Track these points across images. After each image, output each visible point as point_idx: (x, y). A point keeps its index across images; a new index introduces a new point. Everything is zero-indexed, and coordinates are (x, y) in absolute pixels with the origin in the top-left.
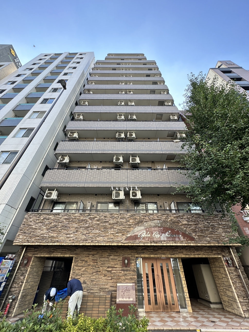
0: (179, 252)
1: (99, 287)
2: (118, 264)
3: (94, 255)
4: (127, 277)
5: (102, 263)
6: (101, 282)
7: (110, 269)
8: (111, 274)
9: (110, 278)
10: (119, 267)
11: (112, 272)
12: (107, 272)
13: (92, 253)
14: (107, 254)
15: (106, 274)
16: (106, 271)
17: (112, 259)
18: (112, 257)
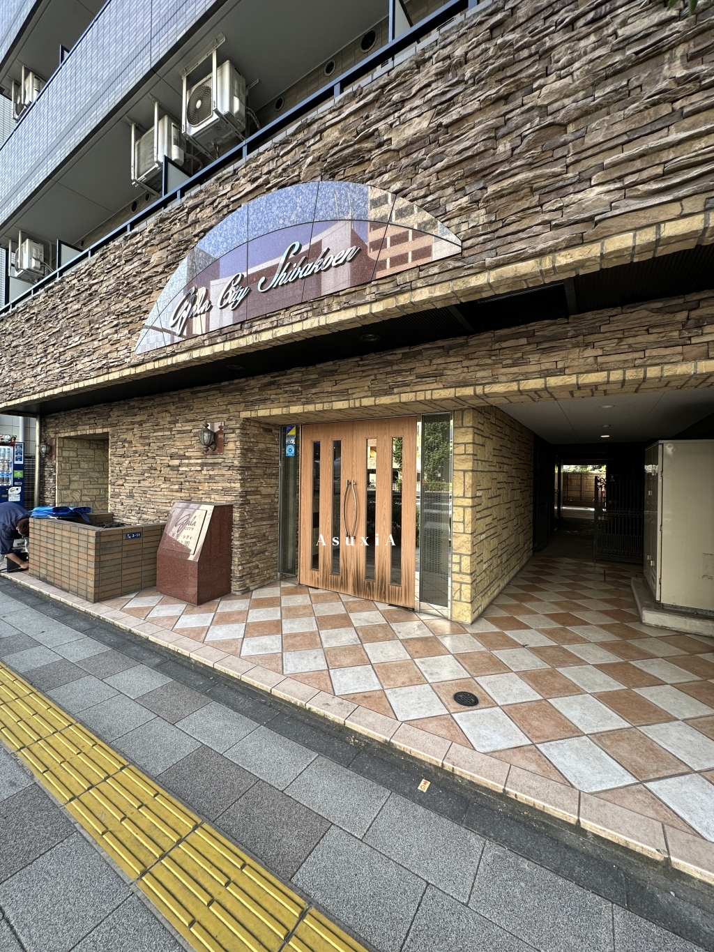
0: (419, 376)
1: (157, 507)
2: (191, 446)
3: (141, 425)
4: (215, 486)
5: (158, 444)
6: (160, 497)
7: (176, 462)
8: (179, 476)
9: (177, 487)
10: (195, 454)
11: (181, 469)
12: (172, 470)
13: (138, 419)
14: (168, 419)
15: (167, 476)
16: (169, 469)
17: (179, 432)
18: (179, 426)
